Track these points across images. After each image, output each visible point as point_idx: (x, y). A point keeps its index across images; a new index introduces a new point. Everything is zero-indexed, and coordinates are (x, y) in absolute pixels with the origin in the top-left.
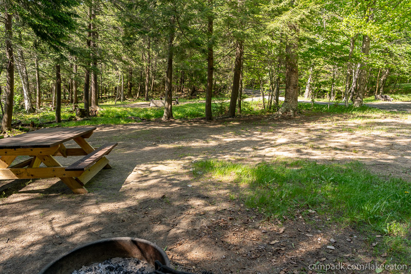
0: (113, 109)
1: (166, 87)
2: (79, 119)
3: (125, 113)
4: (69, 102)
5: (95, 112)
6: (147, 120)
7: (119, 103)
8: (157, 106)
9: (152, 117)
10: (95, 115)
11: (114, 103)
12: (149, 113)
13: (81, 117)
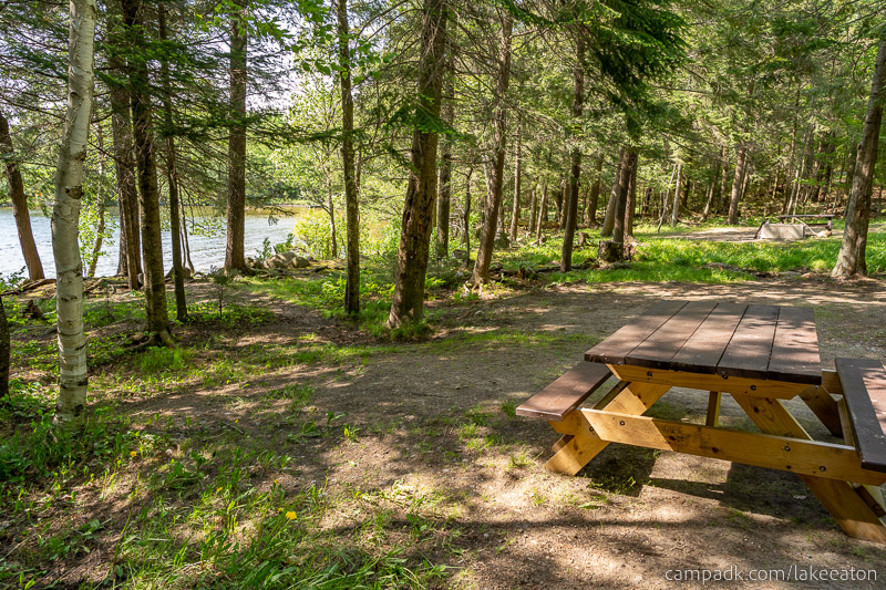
0: (666, 243)
1: (854, 189)
2: (604, 264)
3: (697, 253)
4: (558, 227)
5: (630, 249)
6: (761, 271)
7: (665, 229)
8: (779, 239)
9: (774, 266)
10: (630, 257)
11: (653, 229)
12: (761, 255)
13: (609, 260)
